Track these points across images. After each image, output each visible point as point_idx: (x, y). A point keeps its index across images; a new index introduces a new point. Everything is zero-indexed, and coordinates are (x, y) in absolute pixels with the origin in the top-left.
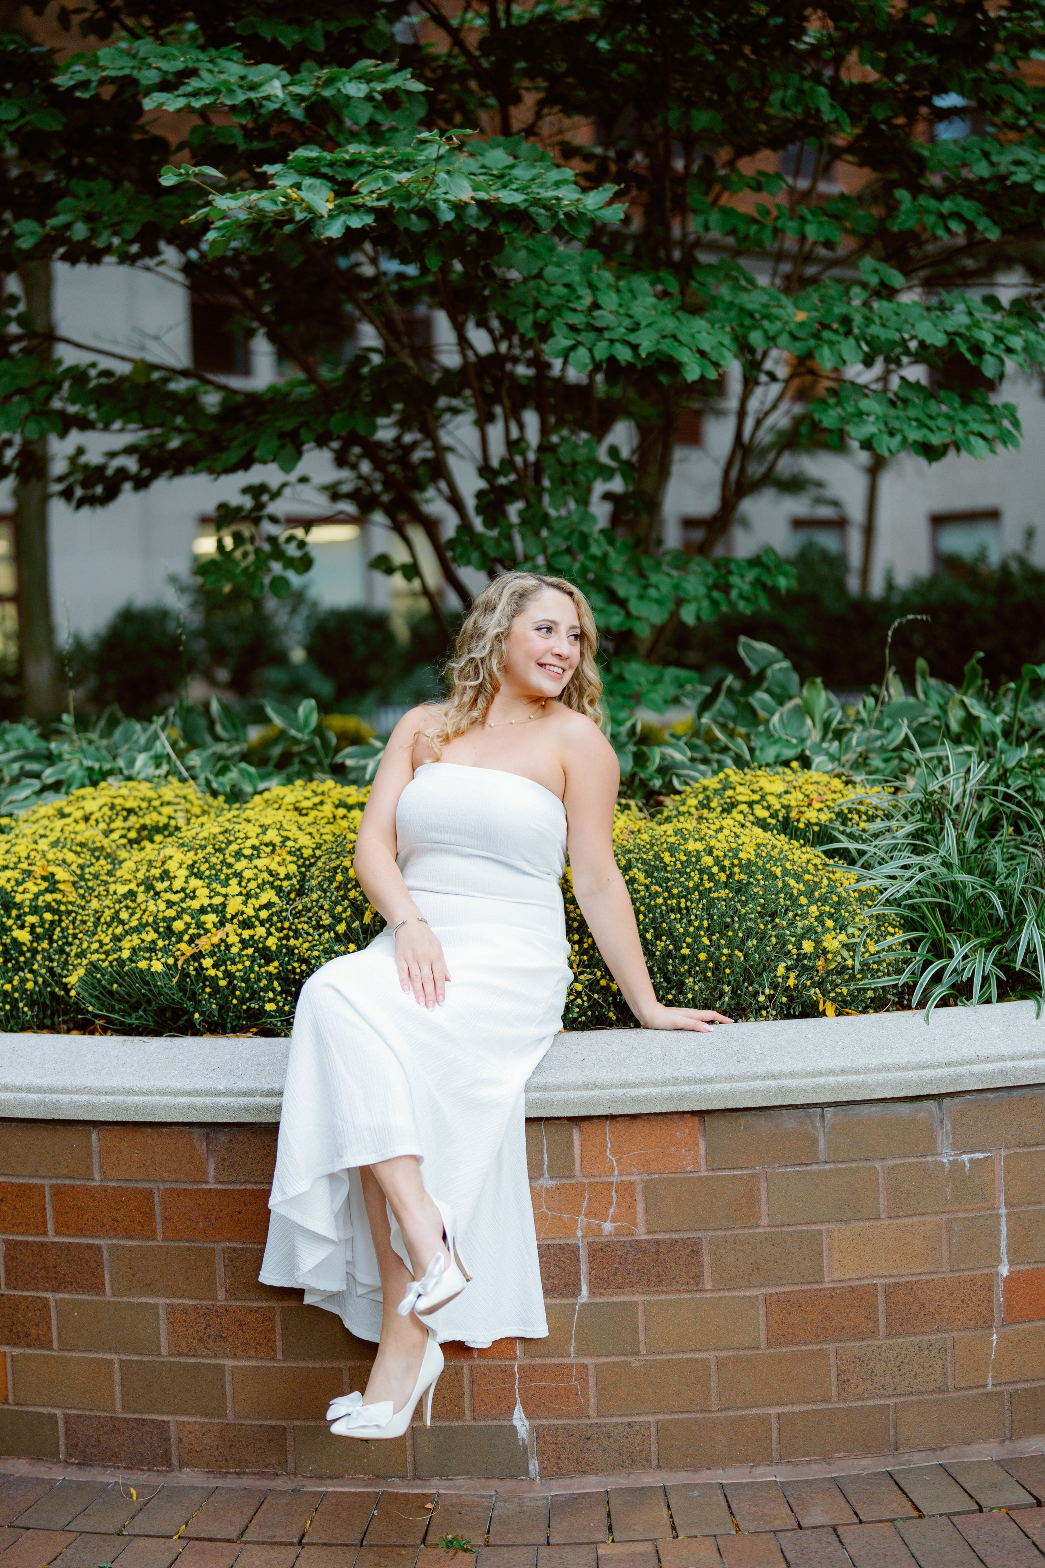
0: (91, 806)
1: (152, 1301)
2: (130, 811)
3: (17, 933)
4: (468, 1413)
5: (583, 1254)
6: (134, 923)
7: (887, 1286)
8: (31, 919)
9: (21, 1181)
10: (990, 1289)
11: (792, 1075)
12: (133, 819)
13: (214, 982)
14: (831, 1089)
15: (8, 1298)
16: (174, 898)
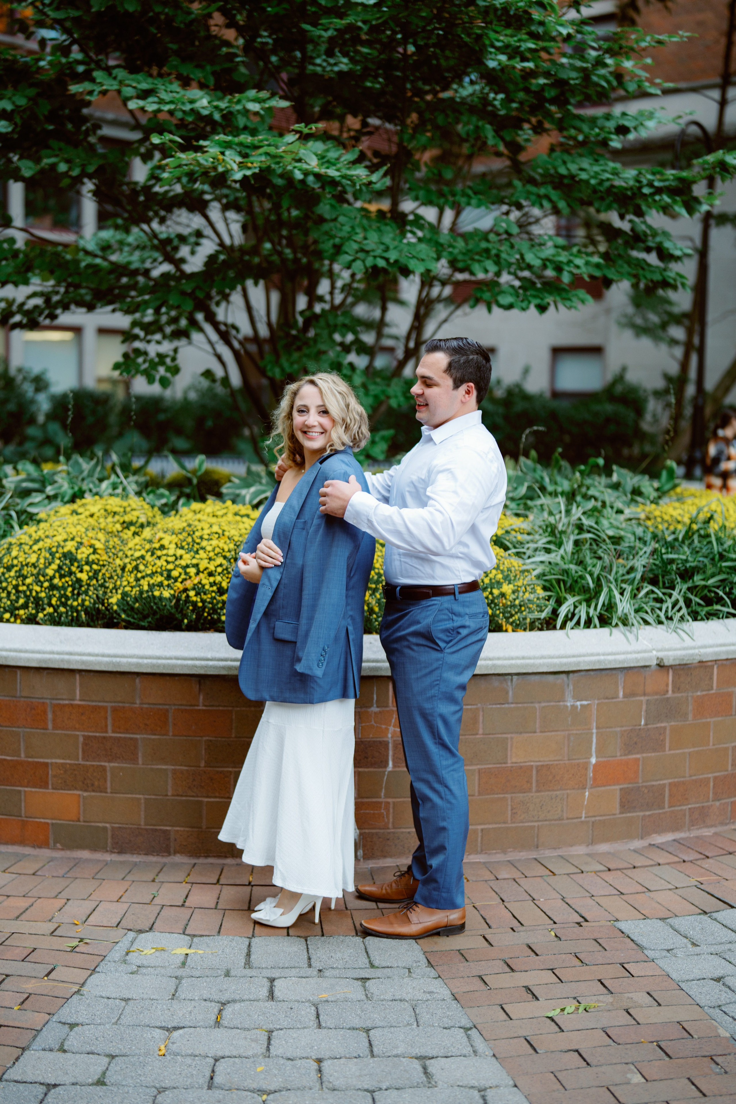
0: (94, 509)
1: (164, 767)
2: (115, 513)
3: (79, 575)
5: (391, 746)
6: (149, 572)
7: (537, 767)
8: (86, 568)
9: (94, 704)
10: (586, 769)
11: (499, 659)
12: (117, 517)
13: (194, 604)
14: (518, 666)
15: (83, 766)
16: (170, 559)
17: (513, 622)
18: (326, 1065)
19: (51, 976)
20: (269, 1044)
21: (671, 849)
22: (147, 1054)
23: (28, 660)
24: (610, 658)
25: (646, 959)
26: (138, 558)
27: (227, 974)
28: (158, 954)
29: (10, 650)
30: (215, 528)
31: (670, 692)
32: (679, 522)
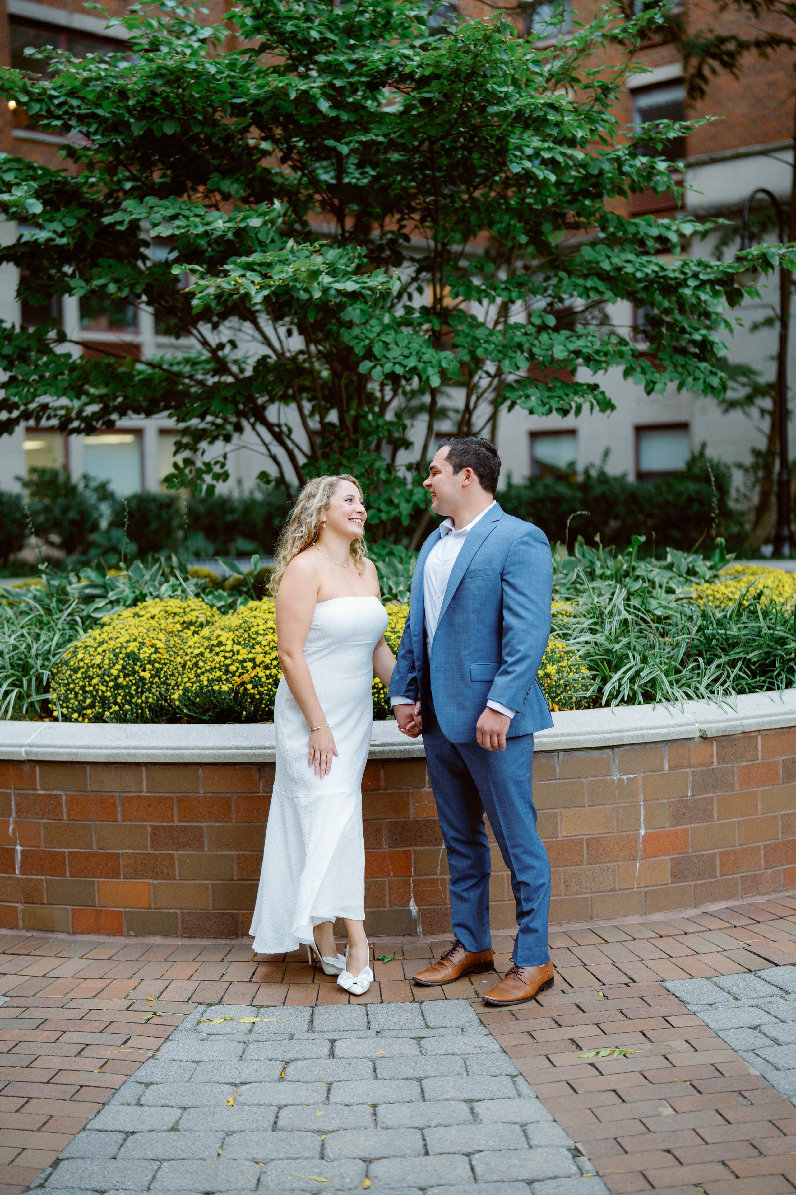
0: (155, 611)
1: (229, 853)
2: (175, 614)
3: (142, 674)
4: (388, 904)
6: (208, 668)
7: (588, 839)
8: (149, 667)
9: (160, 795)
10: (636, 841)
12: (177, 618)
13: (252, 696)
14: (563, 743)
15: (152, 855)
16: (227, 655)
17: (559, 701)
18: (380, 1109)
19: (128, 1044)
20: (329, 1093)
21: (723, 916)
22: (217, 1105)
23: (97, 755)
24: (653, 731)
25: (688, 1012)
26: (198, 655)
27: (292, 1038)
28: (226, 1023)
29: (80, 747)
30: (270, 624)
31: (715, 763)
32: (730, 599)
